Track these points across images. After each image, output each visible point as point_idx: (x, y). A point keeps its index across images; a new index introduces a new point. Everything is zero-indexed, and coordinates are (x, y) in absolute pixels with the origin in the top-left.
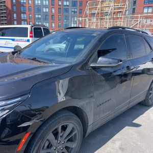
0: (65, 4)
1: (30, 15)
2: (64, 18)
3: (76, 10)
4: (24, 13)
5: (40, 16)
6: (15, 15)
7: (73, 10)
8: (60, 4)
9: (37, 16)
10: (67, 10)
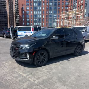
0: (50, 12)
1: (31, 19)
2: (49, 20)
3: (56, 15)
4: (28, 18)
5: (36, 20)
6: (23, 19)
7: (54, 15)
8: (47, 12)
9: (35, 20)
10: (51, 16)
